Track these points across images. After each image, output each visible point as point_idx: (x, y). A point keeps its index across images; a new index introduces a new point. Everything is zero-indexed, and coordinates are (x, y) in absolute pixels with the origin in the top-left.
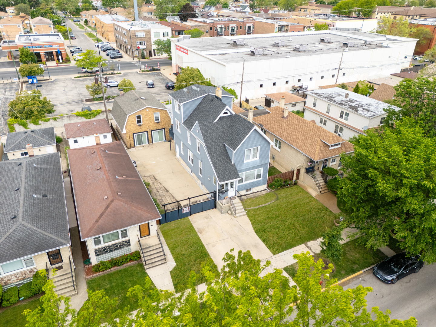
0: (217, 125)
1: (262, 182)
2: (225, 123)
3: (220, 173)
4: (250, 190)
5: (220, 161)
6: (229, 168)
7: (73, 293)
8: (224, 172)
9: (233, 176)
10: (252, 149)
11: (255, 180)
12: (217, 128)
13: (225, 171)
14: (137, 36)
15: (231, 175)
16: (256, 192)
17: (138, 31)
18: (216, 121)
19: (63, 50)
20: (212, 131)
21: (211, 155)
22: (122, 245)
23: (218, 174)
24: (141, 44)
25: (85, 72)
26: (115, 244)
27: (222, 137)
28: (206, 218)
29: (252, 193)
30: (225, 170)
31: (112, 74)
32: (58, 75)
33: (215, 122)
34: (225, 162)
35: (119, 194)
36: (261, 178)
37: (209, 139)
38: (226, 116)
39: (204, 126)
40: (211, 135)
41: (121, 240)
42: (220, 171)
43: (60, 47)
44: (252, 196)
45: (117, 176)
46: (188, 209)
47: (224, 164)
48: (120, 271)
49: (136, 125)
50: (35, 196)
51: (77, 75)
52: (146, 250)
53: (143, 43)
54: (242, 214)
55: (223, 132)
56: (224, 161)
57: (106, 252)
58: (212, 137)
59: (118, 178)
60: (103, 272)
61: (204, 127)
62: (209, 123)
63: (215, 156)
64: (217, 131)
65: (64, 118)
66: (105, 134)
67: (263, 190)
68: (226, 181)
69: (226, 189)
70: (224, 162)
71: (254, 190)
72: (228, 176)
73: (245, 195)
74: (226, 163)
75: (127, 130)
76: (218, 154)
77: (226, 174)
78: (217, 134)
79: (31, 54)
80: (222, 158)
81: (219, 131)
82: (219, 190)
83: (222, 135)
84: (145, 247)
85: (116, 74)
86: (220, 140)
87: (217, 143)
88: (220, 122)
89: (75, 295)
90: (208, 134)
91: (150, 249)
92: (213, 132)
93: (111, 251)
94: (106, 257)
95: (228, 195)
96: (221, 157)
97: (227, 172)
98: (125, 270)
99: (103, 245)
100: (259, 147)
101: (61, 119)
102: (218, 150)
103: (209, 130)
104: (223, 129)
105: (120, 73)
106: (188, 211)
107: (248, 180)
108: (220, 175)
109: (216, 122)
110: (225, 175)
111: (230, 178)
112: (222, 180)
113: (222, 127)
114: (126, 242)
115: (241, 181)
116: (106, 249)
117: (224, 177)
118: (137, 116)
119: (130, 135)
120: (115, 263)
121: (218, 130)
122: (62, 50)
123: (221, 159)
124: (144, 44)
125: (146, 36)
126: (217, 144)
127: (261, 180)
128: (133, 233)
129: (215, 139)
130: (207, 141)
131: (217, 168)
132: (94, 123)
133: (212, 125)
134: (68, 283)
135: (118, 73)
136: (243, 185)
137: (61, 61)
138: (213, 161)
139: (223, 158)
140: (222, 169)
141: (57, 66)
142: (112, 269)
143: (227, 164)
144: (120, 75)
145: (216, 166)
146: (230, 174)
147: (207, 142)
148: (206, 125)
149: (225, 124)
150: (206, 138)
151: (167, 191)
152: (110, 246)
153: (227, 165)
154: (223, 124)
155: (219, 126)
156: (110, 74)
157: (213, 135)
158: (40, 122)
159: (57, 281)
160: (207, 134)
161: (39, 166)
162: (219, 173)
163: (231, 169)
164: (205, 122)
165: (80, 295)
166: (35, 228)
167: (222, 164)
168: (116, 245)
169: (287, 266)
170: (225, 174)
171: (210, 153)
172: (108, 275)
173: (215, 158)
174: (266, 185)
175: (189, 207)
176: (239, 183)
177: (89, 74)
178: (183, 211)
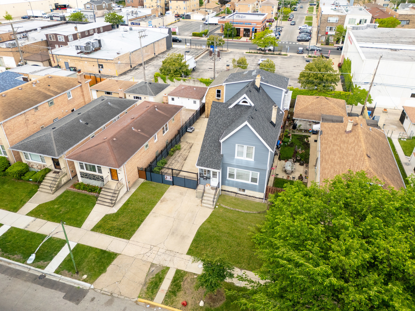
0: (230, 112)
1: (258, 188)
2: (240, 112)
3: (203, 157)
4: (244, 190)
5: (211, 146)
6: (215, 156)
7: (50, 192)
8: (208, 158)
9: (213, 165)
10: (245, 147)
11: (249, 182)
12: (228, 114)
13: (209, 158)
14: (329, 21)
15: (212, 163)
16: (250, 196)
17: (332, 16)
18: (231, 107)
19: (259, 29)
20: (221, 116)
21: (206, 138)
22: (98, 178)
23: (200, 158)
24: (331, 29)
25: (259, 50)
26: (93, 175)
27: (229, 125)
28: (181, 194)
29: (246, 195)
30: (210, 157)
31: (279, 54)
32: (238, 49)
33: (229, 108)
34: (215, 150)
35: (115, 139)
36: (257, 184)
37: (214, 122)
38: (244, 105)
39: (217, 109)
40: (219, 119)
41: (97, 173)
42: (205, 156)
43: (257, 26)
44: (244, 197)
45: (133, 128)
47: (213, 151)
48: (86, 195)
49: (215, 98)
50: (81, 121)
51: (248, 51)
52: (106, 190)
53: (334, 29)
55: (232, 120)
56: (215, 148)
57: (87, 178)
58: (218, 121)
59: (134, 129)
60: (77, 190)
62: (224, 107)
63: (209, 140)
64: (226, 118)
65: (190, 81)
66: (195, 100)
67: (260, 198)
68: (204, 167)
69: (208, 176)
70: (214, 148)
71: (247, 192)
72: (209, 163)
73: (236, 193)
74: (214, 151)
75: (207, 101)
76: (213, 139)
77: (208, 160)
78: (224, 120)
79: (232, 29)
80: (215, 145)
81: (229, 118)
82: (200, 174)
83: (229, 122)
84: (107, 187)
85: (283, 55)
86: (224, 126)
87: (219, 128)
88: (235, 110)
89: (50, 193)
90: (216, 118)
91: (109, 191)
92: (221, 117)
93: (90, 179)
94: (87, 181)
95: (210, 183)
96: (214, 143)
97: (210, 159)
98: (89, 197)
99: (85, 171)
100: (254, 147)
101: (188, 81)
102: (215, 135)
103: (219, 114)
104: (233, 117)
105: (287, 55)
106: (170, 180)
107: (241, 179)
108: (202, 159)
109: (231, 109)
110: (206, 162)
111: (208, 166)
112: (200, 164)
113: (234, 115)
114: (101, 177)
115: (232, 177)
116: (86, 175)
117: (204, 162)
119: (209, 106)
120: (86, 187)
121: (228, 117)
122: (257, 28)
123: (213, 145)
124: (335, 30)
125: (339, 22)
126: (218, 129)
127: (256, 185)
128: (106, 173)
129: (220, 125)
130: (210, 123)
131: (204, 152)
132: (195, 89)
133: (225, 110)
134: (49, 183)
135: (285, 55)
136: (233, 181)
137: (253, 38)
138: (204, 144)
139: (216, 144)
140: (207, 155)
141: (247, 41)
142: (83, 191)
143: (215, 152)
144: (285, 56)
145: (204, 149)
146: (211, 162)
147: (210, 124)
148: (219, 108)
149: (239, 113)
150: (211, 121)
152: (90, 175)
153: (215, 153)
154: (237, 113)
155: (231, 113)
156: (277, 54)
157: (221, 119)
158: (174, 80)
159: (49, 180)
160: (215, 117)
161: (112, 105)
162: (201, 157)
163: (216, 158)
164: (219, 105)
165: (53, 196)
166: (53, 139)
167: (210, 150)
168: (94, 176)
169: (182, 270)
170: (207, 160)
171: (206, 135)
172: (78, 193)
173: (208, 142)
174: (263, 194)
175: (172, 177)
176: (229, 177)
177: (259, 52)
178: (165, 177)
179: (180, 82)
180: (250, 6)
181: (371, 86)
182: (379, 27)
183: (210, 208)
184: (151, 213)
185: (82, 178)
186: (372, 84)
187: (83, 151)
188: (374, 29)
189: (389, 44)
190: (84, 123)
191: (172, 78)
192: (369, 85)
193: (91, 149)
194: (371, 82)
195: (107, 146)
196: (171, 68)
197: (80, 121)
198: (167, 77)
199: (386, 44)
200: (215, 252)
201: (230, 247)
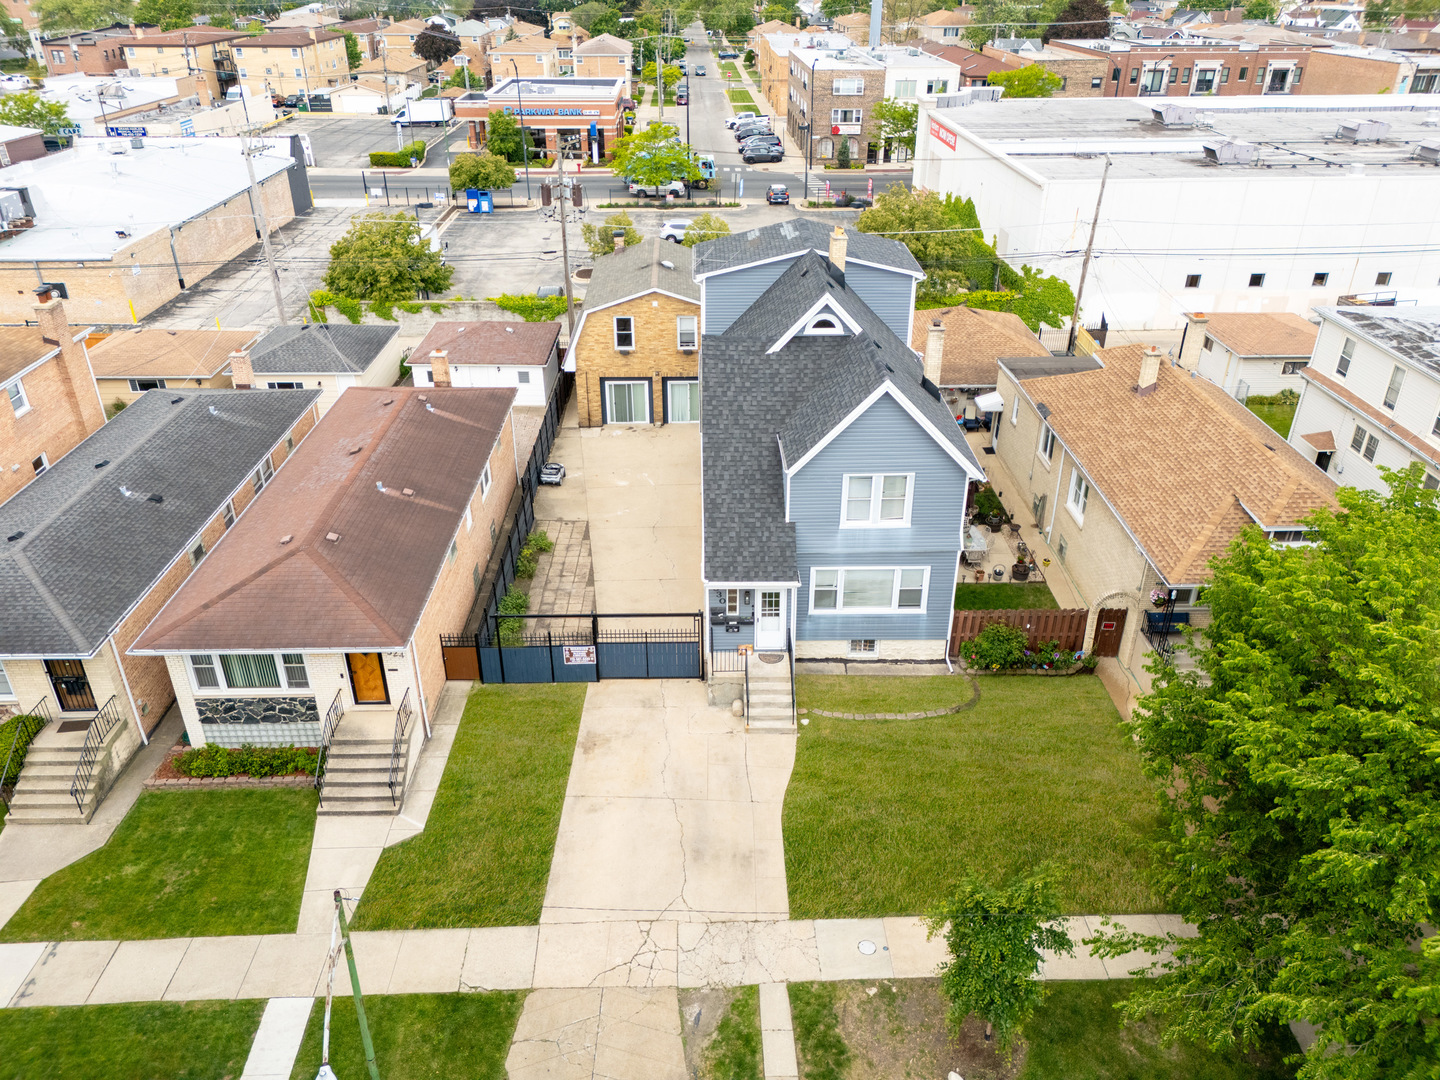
0: (776, 366)
1: (923, 625)
2: (814, 362)
3: (721, 544)
4: (870, 644)
5: (741, 500)
6: (766, 534)
7: (75, 814)
8: (741, 545)
9: (770, 569)
10: (878, 479)
11: (893, 609)
12: (772, 376)
13: (746, 544)
14: (838, 90)
15: (763, 560)
16: (896, 662)
17: (843, 74)
18: (777, 347)
19: (610, 127)
20: (748, 384)
21: (710, 472)
22: (290, 712)
23: (710, 549)
24: (846, 117)
25: (637, 195)
26: (264, 700)
27: (784, 412)
28: (647, 704)
29: (879, 661)
30: (747, 539)
31: (713, 205)
33: (770, 351)
34: (758, 510)
35: (332, 536)
36: (922, 610)
37: (725, 412)
38: (823, 337)
39: (724, 361)
40: (741, 398)
41: (284, 691)
42: (726, 539)
43: (603, 117)
44: (876, 669)
45: (379, 484)
46: (588, 654)
47: (751, 515)
48: (249, 794)
49: (610, 351)
50: (128, 494)
51: (606, 202)
52: (347, 750)
53: (854, 116)
54: (778, 725)
55: (791, 394)
56: (757, 505)
57: (236, 719)
58: (740, 407)
59: (383, 490)
60: (197, 781)
61: (721, 366)
62: (748, 352)
63: (727, 477)
64: (768, 389)
65: (461, 309)
66: (524, 369)
67: (932, 662)
68: (737, 580)
69: (744, 615)
70: (752, 507)
71: (885, 649)
72: (751, 564)
73: (845, 661)
74: (758, 515)
75: (582, 364)
76: (741, 472)
77: (746, 554)
78: (764, 398)
79: (517, 132)
80: (752, 492)
81: (777, 389)
82: (714, 612)
83: (783, 404)
84: (349, 738)
85: (726, 206)
86: (768, 421)
87: (751, 431)
88: (792, 357)
89: (77, 822)
90: (729, 393)
91: (362, 750)
92: (749, 390)
93: (250, 720)
94: (233, 736)
95: (751, 640)
96: (747, 486)
97: (750, 545)
98: (266, 797)
99: (222, 691)
100: (911, 476)
101: (453, 311)
102: (745, 458)
103: (738, 380)
104: (794, 384)
105: (738, 205)
106: (586, 661)
107: (861, 604)
108: (720, 554)
109: (777, 354)
110: (740, 559)
111: (752, 574)
112: (719, 574)
113: (794, 375)
114: (303, 703)
115: (826, 601)
116: (232, 708)
117: (731, 564)
118: (619, 321)
119: (591, 381)
120: (243, 762)
121: (776, 385)
122: (605, 127)
123: (746, 496)
124: (858, 119)
125: (868, 92)
126: (749, 435)
127: (918, 616)
128: (327, 680)
129: (752, 417)
130: (714, 416)
131: (719, 524)
132: (509, 329)
133: (757, 362)
134: (61, 778)
135: (731, 205)
136: (834, 617)
137: (596, 159)
138: (712, 496)
139: (758, 491)
140: (733, 534)
141: (579, 172)
142: (230, 779)
143: (763, 517)
144: (734, 209)
145: (715, 515)
146: (758, 559)
147: (714, 422)
148: (731, 357)
149: (811, 366)
150: (715, 407)
151: (591, 582)
152: (249, 703)
153: (763, 524)
154: (801, 366)
155: (782, 371)
156: (704, 206)
157: (749, 398)
159: (50, 764)
160: (724, 393)
161: (225, 416)
162: (715, 545)
163: (773, 539)
164: (731, 348)
165: (91, 828)
166: (36, 581)
167: (741, 516)
168: (268, 704)
169: (812, 983)
170: (741, 554)
171: (710, 463)
172: (211, 794)
173: (724, 486)
174: (944, 642)
175: (593, 649)
176: (816, 606)
177: (642, 201)
178: (566, 654)
179: (417, 317)
180: (544, 58)
181: (1085, 263)
182: (1004, 95)
183: (782, 732)
184: (568, 802)
185: (207, 727)
186: (1088, 253)
187: (206, 606)
188: (993, 104)
189: (1068, 139)
190: (142, 497)
191: (387, 304)
192: (1079, 260)
193: (245, 590)
194: (1084, 247)
195: (315, 568)
196: (378, 268)
197: (121, 495)
198: (364, 304)
199: (1060, 139)
200: (869, 888)
201: (926, 850)
